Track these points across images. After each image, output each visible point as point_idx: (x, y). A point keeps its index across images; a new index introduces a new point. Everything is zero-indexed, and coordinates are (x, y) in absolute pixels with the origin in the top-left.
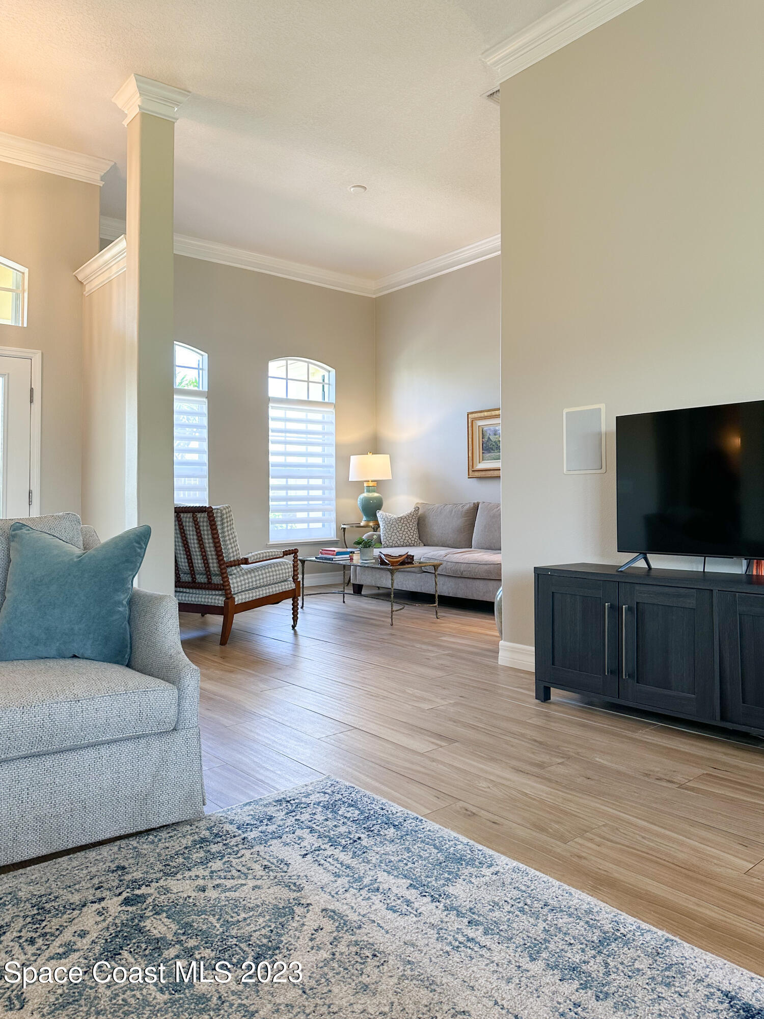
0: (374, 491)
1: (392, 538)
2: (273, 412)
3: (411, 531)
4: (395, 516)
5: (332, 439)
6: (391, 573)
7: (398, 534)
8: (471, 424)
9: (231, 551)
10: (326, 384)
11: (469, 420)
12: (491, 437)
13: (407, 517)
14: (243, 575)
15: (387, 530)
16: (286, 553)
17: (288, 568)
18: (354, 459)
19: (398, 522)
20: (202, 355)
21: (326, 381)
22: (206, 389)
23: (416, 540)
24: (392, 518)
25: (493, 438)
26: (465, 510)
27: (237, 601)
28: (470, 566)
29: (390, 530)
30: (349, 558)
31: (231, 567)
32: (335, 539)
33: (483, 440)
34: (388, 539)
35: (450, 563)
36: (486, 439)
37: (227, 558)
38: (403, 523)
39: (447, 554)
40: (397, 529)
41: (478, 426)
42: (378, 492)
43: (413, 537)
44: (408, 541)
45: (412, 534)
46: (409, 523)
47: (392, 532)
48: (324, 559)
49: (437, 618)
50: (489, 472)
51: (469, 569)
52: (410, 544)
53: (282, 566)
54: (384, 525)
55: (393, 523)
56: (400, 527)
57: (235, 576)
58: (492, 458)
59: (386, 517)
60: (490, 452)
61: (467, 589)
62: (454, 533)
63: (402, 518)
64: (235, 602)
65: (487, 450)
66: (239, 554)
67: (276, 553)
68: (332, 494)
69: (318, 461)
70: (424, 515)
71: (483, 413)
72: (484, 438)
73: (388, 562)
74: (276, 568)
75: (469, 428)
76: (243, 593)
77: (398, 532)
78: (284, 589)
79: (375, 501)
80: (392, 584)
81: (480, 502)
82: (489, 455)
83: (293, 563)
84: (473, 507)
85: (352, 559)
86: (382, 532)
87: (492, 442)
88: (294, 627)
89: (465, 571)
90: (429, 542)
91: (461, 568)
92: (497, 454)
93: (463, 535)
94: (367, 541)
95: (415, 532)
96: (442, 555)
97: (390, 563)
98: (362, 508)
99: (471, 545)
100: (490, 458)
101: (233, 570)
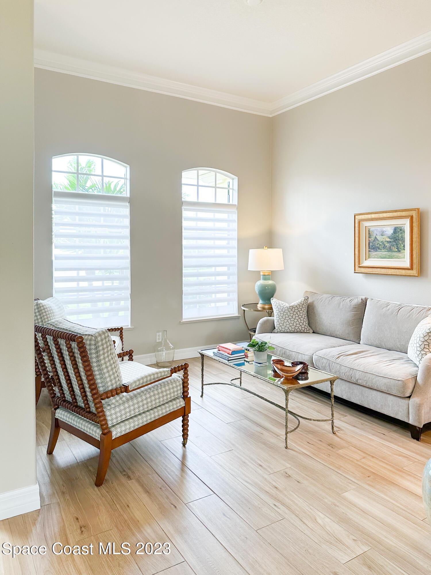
0: (269, 279)
1: (285, 324)
2: (186, 214)
3: (302, 319)
4: (287, 305)
5: (235, 234)
6: (286, 393)
7: (289, 321)
8: (358, 225)
9: (108, 379)
10: (231, 189)
11: (356, 220)
13: (298, 307)
14: (124, 403)
15: (280, 317)
16: (174, 371)
17: (177, 387)
18: (252, 252)
19: (290, 310)
20: (126, 167)
21: (231, 186)
22: (128, 195)
23: (306, 327)
24: (285, 307)
25: (379, 238)
26: (353, 305)
27: (114, 435)
28: (366, 376)
29: (282, 317)
30: (244, 356)
31: (108, 398)
32: (237, 315)
33: (370, 239)
34: (281, 325)
35: (344, 367)
36: (372, 239)
37: (103, 389)
38: (294, 312)
39: (339, 354)
40: (289, 316)
41: (365, 227)
42: (272, 280)
43: (303, 325)
44: (299, 328)
45: (302, 321)
46: (299, 311)
47: (285, 319)
48: (220, 356)
49: (334, 433)
50: (376, 270)
51: (365, 379)
52: (300, 330)
53: (170, 386)
54: (277, 312)
55: (286, 311)
56: (292, 315)
57: (113, 407)
58: (379, 257)
59: (280, 305)
60: (377, 251)
61: (362, 397)
62: (342, 326)
63: (293, 307)
64: (112, 437)
65: (374, 249)
66: (119, 381)
67: (163, 374)
68: (235, 279)
69: (224, 252)
70: (313, 304)
71: (370, 215)
72: (371, 238)
73: (282, 374)
74: (162, 389)
75: (356, 229)
76: (122, 424)
77: (290, 320)
78: (172, 410)
79: (270, 287)
80: (287, 405)
81: (368, 298)
82: (376, 253)
83: (183, 378)
84: (361, 302)
85: (247, 356)
86: (275, 318)
87: (379, 242)
88: (184, 444)
89: (360, 379)
90: (318, 329)
91: (356, 375)
92: (384, 253)
93: (352, 328)
94: (261, 344)
95: (305, 320)
96: (335, 355)
97: (283, 376)
98: (258, 292)
99: (360, 339)
100: (376, 257)
101: (111, 400)
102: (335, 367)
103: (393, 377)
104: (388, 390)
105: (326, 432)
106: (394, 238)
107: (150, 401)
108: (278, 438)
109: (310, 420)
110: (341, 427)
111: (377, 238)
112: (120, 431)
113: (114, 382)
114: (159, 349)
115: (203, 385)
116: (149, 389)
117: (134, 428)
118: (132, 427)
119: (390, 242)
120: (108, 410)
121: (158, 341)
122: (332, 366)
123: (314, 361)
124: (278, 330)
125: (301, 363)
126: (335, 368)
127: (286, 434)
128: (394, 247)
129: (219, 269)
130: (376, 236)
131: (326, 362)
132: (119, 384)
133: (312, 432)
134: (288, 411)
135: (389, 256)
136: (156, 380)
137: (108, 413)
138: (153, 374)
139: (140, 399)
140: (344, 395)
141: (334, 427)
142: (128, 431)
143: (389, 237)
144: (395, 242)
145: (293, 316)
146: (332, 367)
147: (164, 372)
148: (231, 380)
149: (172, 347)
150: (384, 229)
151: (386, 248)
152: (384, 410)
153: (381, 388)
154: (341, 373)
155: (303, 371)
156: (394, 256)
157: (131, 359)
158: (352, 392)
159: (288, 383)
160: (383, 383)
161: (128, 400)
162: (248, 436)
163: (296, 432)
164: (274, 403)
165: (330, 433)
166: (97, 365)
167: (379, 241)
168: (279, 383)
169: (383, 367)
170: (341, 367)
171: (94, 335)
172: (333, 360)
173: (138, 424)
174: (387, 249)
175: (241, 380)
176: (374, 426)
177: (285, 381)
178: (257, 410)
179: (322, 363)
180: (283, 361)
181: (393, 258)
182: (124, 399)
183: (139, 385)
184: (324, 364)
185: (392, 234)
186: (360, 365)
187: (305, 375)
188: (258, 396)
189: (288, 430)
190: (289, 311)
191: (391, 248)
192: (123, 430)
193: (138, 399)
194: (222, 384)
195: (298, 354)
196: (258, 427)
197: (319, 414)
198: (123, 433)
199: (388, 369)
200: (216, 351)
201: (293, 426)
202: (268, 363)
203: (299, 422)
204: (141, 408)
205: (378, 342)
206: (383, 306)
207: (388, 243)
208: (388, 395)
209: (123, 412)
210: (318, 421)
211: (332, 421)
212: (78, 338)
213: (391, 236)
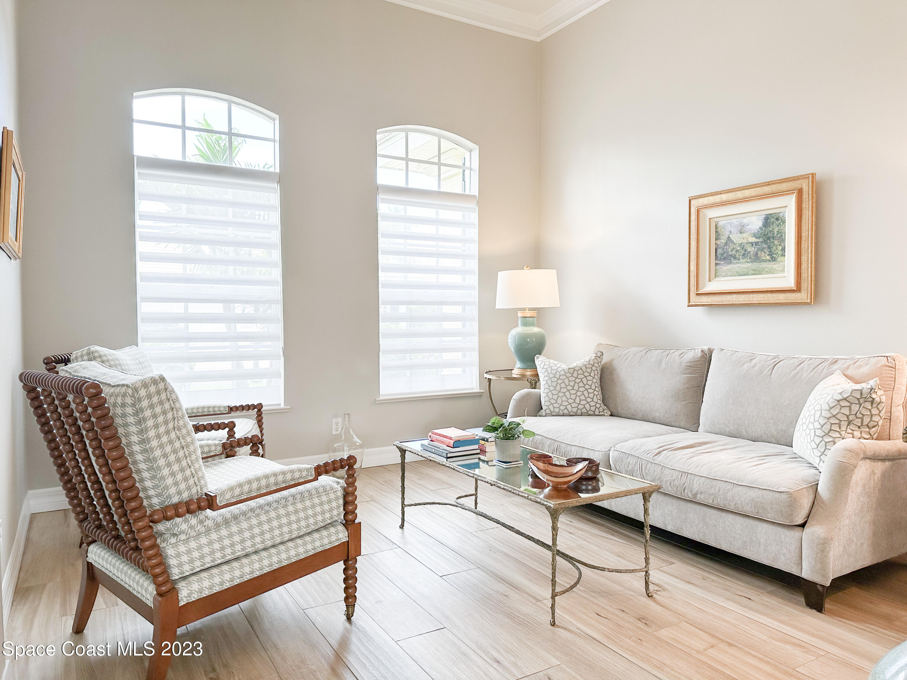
0: (533, 325)
1: (559, 401)
2: (384, 208)
3: (590, 391)
4: (565, 367)
5: (474, 249)
6: (552, 515)
7: (567, 394)
8: (695, 217)
10: (467, 168)
11: (693, 209)
12: (734, 237)
13: (584, 369)
14: (208, 531)
15: (551, 388)
16: (323, 470)
17: (330, 501)
18: (503, 276)
19: (568, 375)
20: (274, 120)
21: (467, 164)
22: (278, 170)
23: (598, 406)
24: (559, 369)
25: (737, 238)
26: (687, 363)
27: (184, 597)
28: (712, 485)
29: (555, 387)
30: (478, 451)
31: (168, 519)
32: (477, 390)
33: (718, 242)
34: (553, 401)
35: (669, 471)
36: (723, 241)
37: (159, 501)
38: (577, 378)
39: (660, 447)
40: (567, 386)
41: (708, 220)
42: (538, 326)
43: (593, 401)
44: (585, 407)
45: (591, 395)
46: (586, 377)
47: (559, 392)
48: (433, 450)
49: (649, 596)
50: (729, 297)
51: (712, 491)
52: (588, 411)
53: (314, 499)
54: (546, 378)
55: (561, 376)
56: (572, 384)
57: (182, 539)
58: (735, 273)
59: (551, 367)
60: (731, 263)
61: (705, 527)
62: (665, 400)
63: (575, 370)
64: (178, 601)
65: (725, 259)
66: (196, 486)
67: (297, 475)
68: (474, 327)
69: (456, 279)
70: (611, 364)
71: (720, 195)
72: (720, 239)
73: (547, 480)
74: (297, 505)
75: (691, 224)
76: (204, 575)
77: (568, 392)
78: (318, 547)
79: (534, 339)
80: (554, 540)
81: (714, 350)
82: (729, 267)
83: (346, 485)
84: (701, 356)
85: (483, 451)
86: (543, 390)
87: (734, 246)
88: (349, 618)
89: (701, 493)
90: (619, 409)
91: (693, 484)
92: (744, 265)
93: (683, 405)
94: (508, 426)
95: (596, 393)
96: (652, 449)
97: (550, 483)
98: (515, 349)
99: (698, 424)
100: (730, 273)
101: (176, 525)
102: (652, 472)
103: (769, 487)
104: (757, 512)
105: (632, 593)
106: (764, 235)
107: (268, 530)
108: (537, 605)
109: (603, 569)
110: (661, 584)
111: (732, 238)
112: (198, 589)
113: (183, 486)
114: (335, 445)
115: (403, 506)
116: (268, 505)
117: (231, 583)
118: (227, 580)
119: (757, 243)
120: (171, 546)
121: (334, 433)
122: (646, 468)
123: (612, 461)
124: (548, 411)
125: (585, 460)
126: (652, 474)
127: (553, 597)
128: (764, 253)
129: (447, 310)
130: (730, 236)
131: (634, 463)
132: (198, 492)
133: (606, 594)
134: (558, 551)
135: (753, 270)
136: (282, 486)
137: (170, 552)
138: (275, 475)
139: (245, 525)
140: (669, 524)
141: (649, 583)
142: (217, 589)
143: (755, 235)
144: (766, 244)
145: (574, 385)
146: (647, 471)
147: (300, 470)
148: (457, 497)
149: (360, 443)
150: (745, 221)
151: (748, 256)
152: (749, 552)
153: (743, 508)
154: (664, 482)
155: (590, 474)
156: (763, 269)
157: (255, 452)
158: (685, 518)
159: (559, 497)
160: (749, 499)
161: (218, 526)
162: (479, 602)
163: (574, 593)
164: (533, 538)
165: (641, 595)
166: (141, 449)
167: (735, 244)
168: (542, 496)
169: (748, 467)
170: (663, 470)
171: (131, 385)
172: (649, 457)
173: (240, 575)
174: (750, 258)
175: (476, 498)
176: (728, 583)
177: (552, 493)
178: (502, 552)
179: (627, 465)
180: (551, 457)
181: (762, 273)
182: (209, 523)
183: (240, 495)
184: (630, 467)
185: (760, 228)
186: (701, 466)
187: (593, 483)
188: (504, 525)
189: (558, 589)
190: (567, 377)
191: (759, 255)
192: (206, 587)
193: (242, 524)
194: (439, 504)
195: (581, 449)
196: (501, 584)
197: (620, 559)
198: (206, 593)
199: (757, 471)
200: (426, 442)
201: (568, 581)
202: (522, 462)
203: (580, 574)
204: (248, 543)
205: (734, 427)
206: (744, 361)
207: (753, 245)
208: (757, 523)
209: (206, 550)
210: (618, 571)
211: (647, 572)
212: (87, 388)
213: (758, 231)
